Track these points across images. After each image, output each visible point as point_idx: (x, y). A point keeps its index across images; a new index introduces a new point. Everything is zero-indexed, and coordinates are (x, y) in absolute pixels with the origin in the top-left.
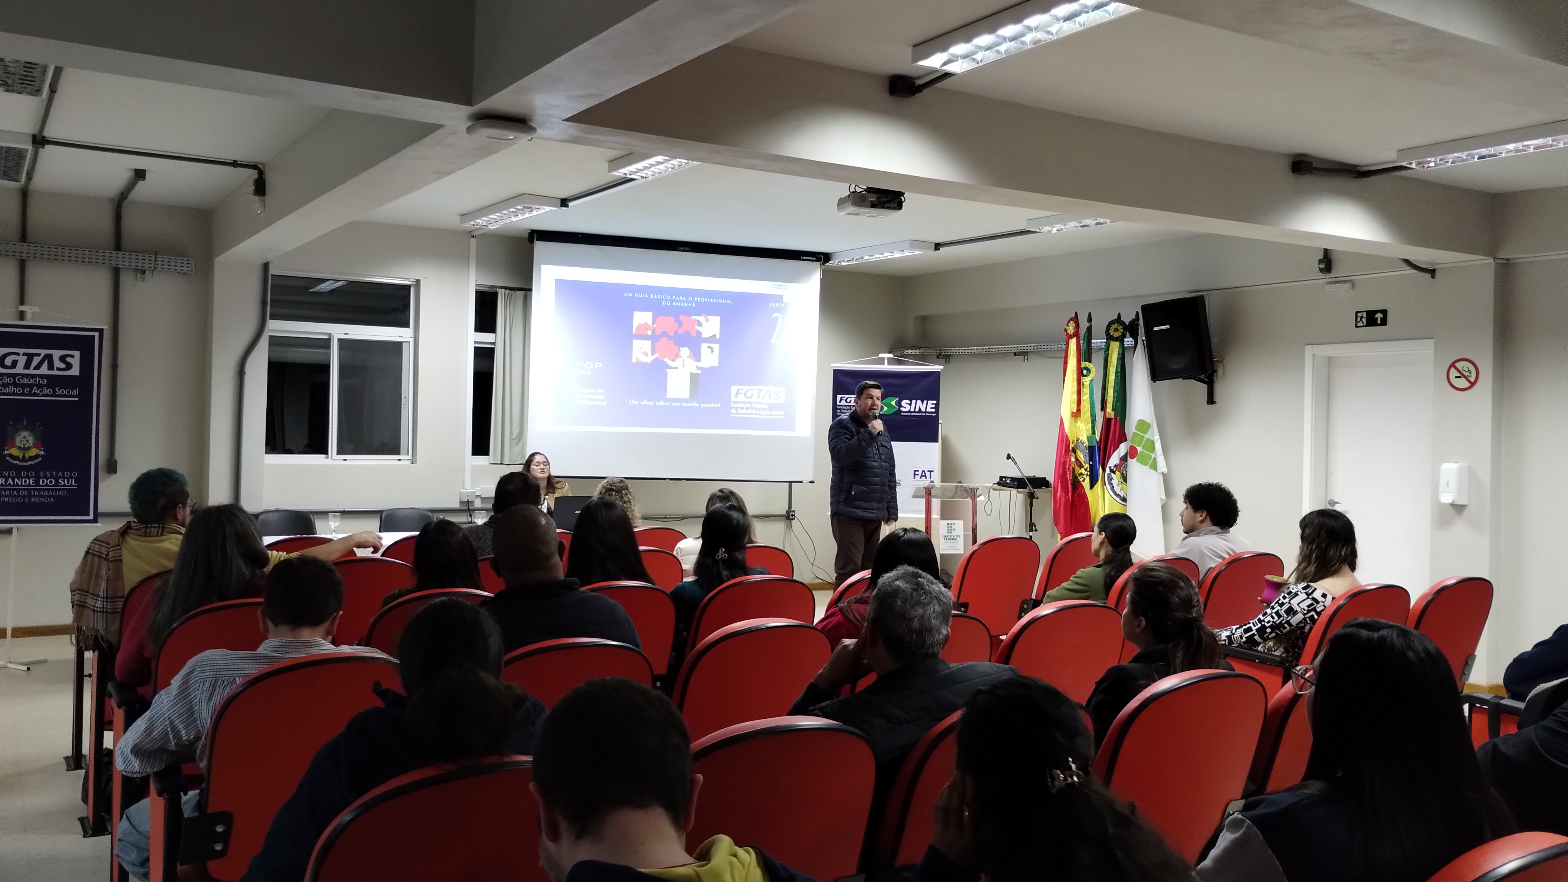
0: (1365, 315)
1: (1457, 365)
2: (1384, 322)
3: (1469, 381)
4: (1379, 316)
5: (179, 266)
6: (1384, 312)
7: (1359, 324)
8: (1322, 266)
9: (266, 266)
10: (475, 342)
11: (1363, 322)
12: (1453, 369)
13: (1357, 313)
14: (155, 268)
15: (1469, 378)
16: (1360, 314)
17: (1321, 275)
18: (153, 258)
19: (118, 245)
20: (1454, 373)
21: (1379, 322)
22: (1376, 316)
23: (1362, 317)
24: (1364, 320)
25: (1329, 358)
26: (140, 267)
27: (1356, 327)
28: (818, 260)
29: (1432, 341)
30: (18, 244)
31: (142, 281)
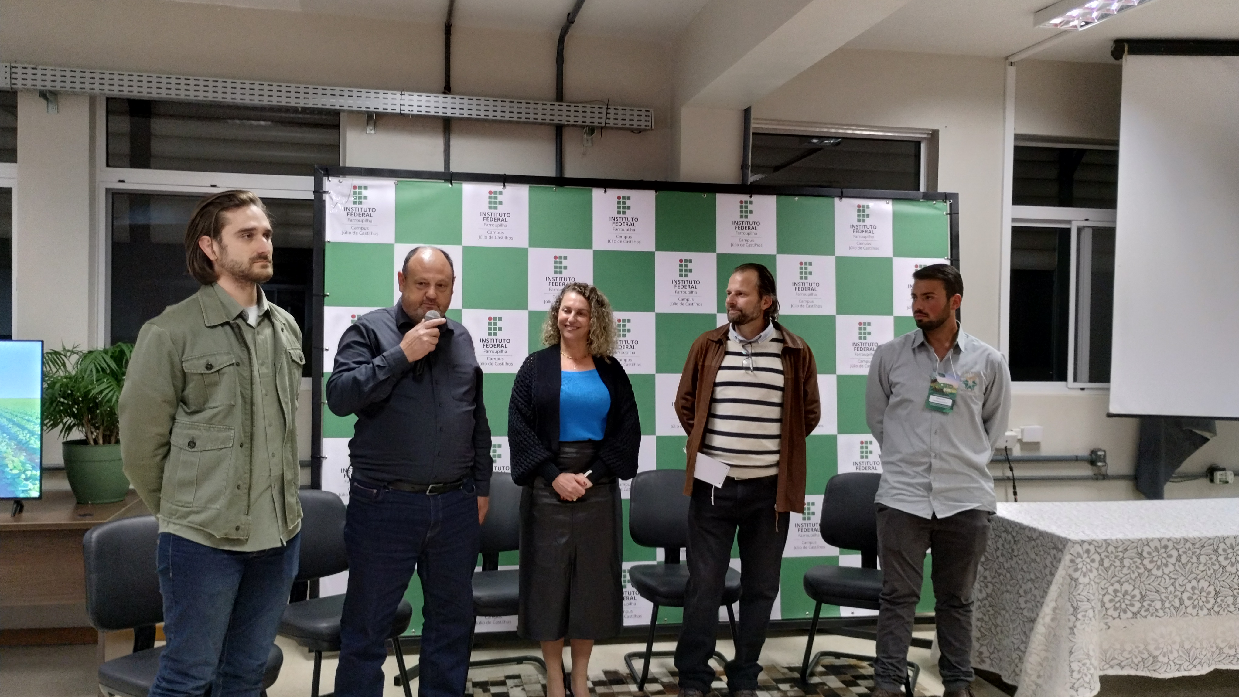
5: (636, 120)
9: (747, 112)
10: (1014, 220)
14: (606, 123)
18: (604, 111)
19: (560, 96)
26: (588, 124)
30: (441, 96)
31: (590, 144)
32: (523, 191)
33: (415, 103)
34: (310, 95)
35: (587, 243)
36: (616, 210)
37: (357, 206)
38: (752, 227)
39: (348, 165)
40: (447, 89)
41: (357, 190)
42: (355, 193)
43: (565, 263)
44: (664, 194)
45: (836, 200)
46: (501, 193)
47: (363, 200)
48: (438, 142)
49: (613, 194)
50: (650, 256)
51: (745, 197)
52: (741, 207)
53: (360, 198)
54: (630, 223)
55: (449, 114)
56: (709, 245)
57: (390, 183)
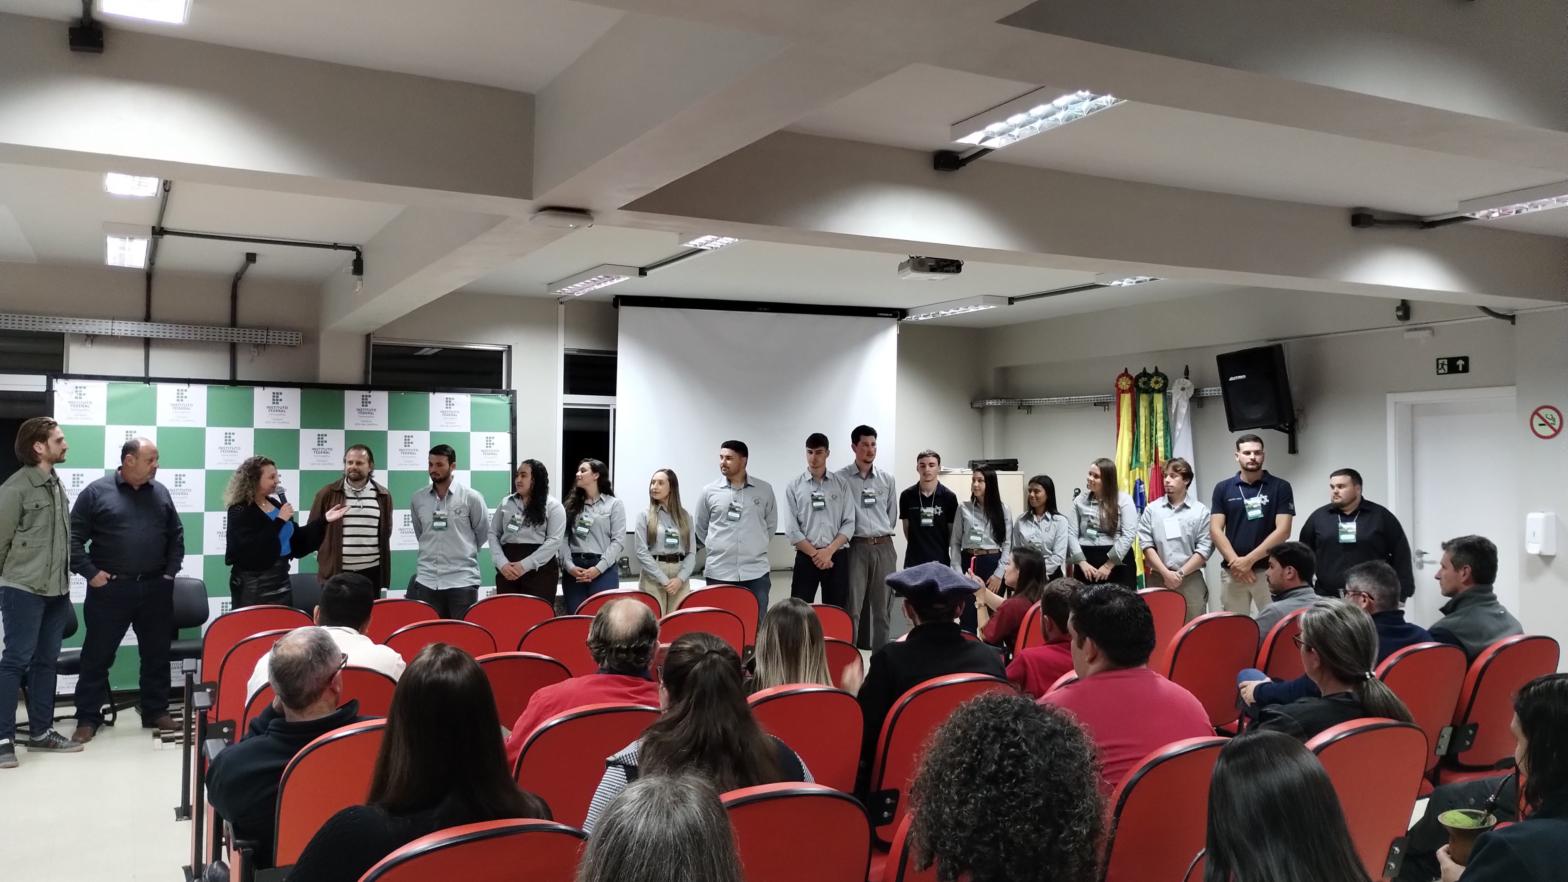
0: (1446, 362)
1: (1541, 412)
2: (1466, 369)
3: (1554, 429)
4: (1460, 363)
5: (288, 339)
6: (1466, 359)
7: (1440, 372)
8: (1400, 313)
9: (368, 336)
10: (564, 404)
11: (1444, 370)
12: (1536, 416)
13: (1438, 360)
14: (266, 342)
15: (1554, 426)
16: (1440, 361)
17: (1400, 323)
18: (265, 334)
19: (233, 323)
20: (1537, 421)
21: (1461, 369)
22: (1458, 363)
23: (1443, 364)
24: (1446, 367)
25: (1413, 406)
26: (254, 342)
27: (1438, 374)
28: (894, 316)
29: (1514, 388)
30: (143, 323)
31: (256, 354)
32: (203, 389)
33: (123, 329)
34: (44, 323)
35: (249, 423)
36: (272, 401)
37: (78, 400)
38: (371, 412)
39: (70, 373)
40: (148, 318)
41: (79, 389)
42: (77, 391)
43: (233, 437)
44: (308, 391)
45: (431, 394)
46: (186, 390)
47: (82, 396)
48: (141, 353)
49: (270, 391)
50: (296, 433)
51: (365, 393)
52: (363, 399)
53: (81, 394)
54: (282, 410)
55: (148, 336)
56: (339, 425)
57: (104, 384)
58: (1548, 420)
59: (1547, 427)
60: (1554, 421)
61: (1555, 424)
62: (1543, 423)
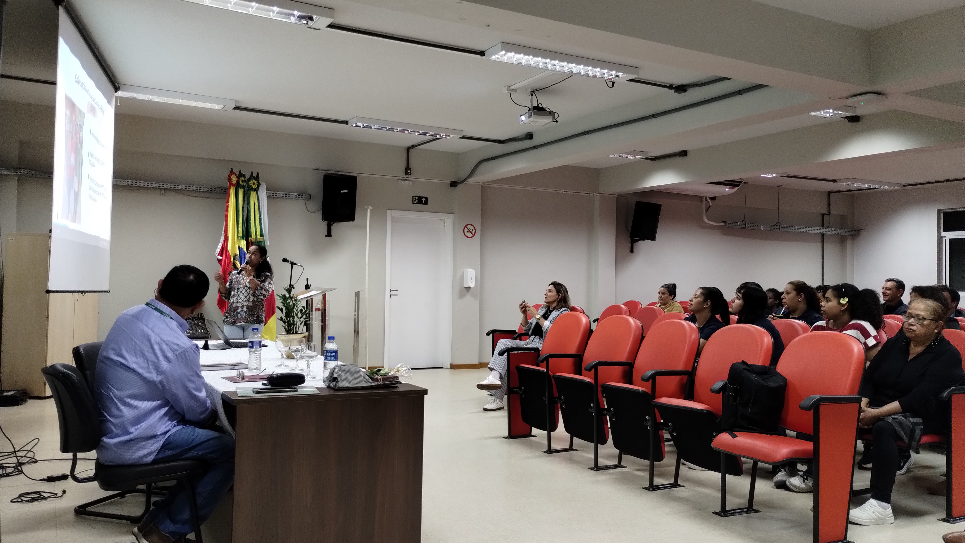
0: (417, 198)
1: (467, 226)
2: (426, 203)
3: (472, 234)
4: (424, 199)
6: (426, 198)
11: (416, 202)
12: (466, 228)
13: (413, 197)
15: (473, 233)
16: (414, 197)
20: (466, 230)
21: (424, 202)
22: (423, 199)
23: (416, 199)
27: (413, 203)
29: (457, 215)
58: (470, 230)
59: (470, 233)
60: (473, 231)
61: (473, 232)
62: (468, 231)
